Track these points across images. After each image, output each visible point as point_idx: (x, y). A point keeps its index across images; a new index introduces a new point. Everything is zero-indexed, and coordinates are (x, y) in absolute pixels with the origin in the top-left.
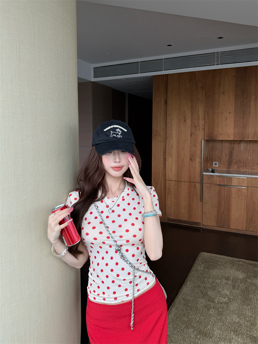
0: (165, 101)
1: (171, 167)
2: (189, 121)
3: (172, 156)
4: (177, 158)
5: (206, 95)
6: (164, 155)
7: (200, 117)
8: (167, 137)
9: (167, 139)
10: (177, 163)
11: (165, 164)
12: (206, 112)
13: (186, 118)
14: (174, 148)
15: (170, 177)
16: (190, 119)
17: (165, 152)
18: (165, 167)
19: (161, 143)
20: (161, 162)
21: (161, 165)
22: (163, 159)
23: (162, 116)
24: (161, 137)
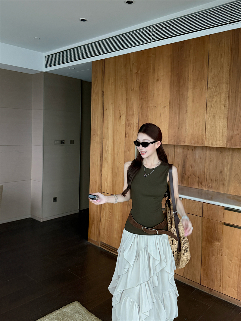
0: (102, 92)
1: (106, 176)
2: (123, 117)
3: (108, 162)
4: (112, 164)
5: (140, 84)
6: (101, 160)
7: (134, 113)
9: (104, 140)
10: (112, 171)
11: (101, 171)
12: (140, 107)
13: (121, 114)
14: (109, 152)
15: (106, 189)
16: (125, 115)
18: (102, 175)
19: (99, 145)
20: (98, 169)
21: (98, 172)
22: (100, 165)
23: (100, 111)
24: (99, 137)
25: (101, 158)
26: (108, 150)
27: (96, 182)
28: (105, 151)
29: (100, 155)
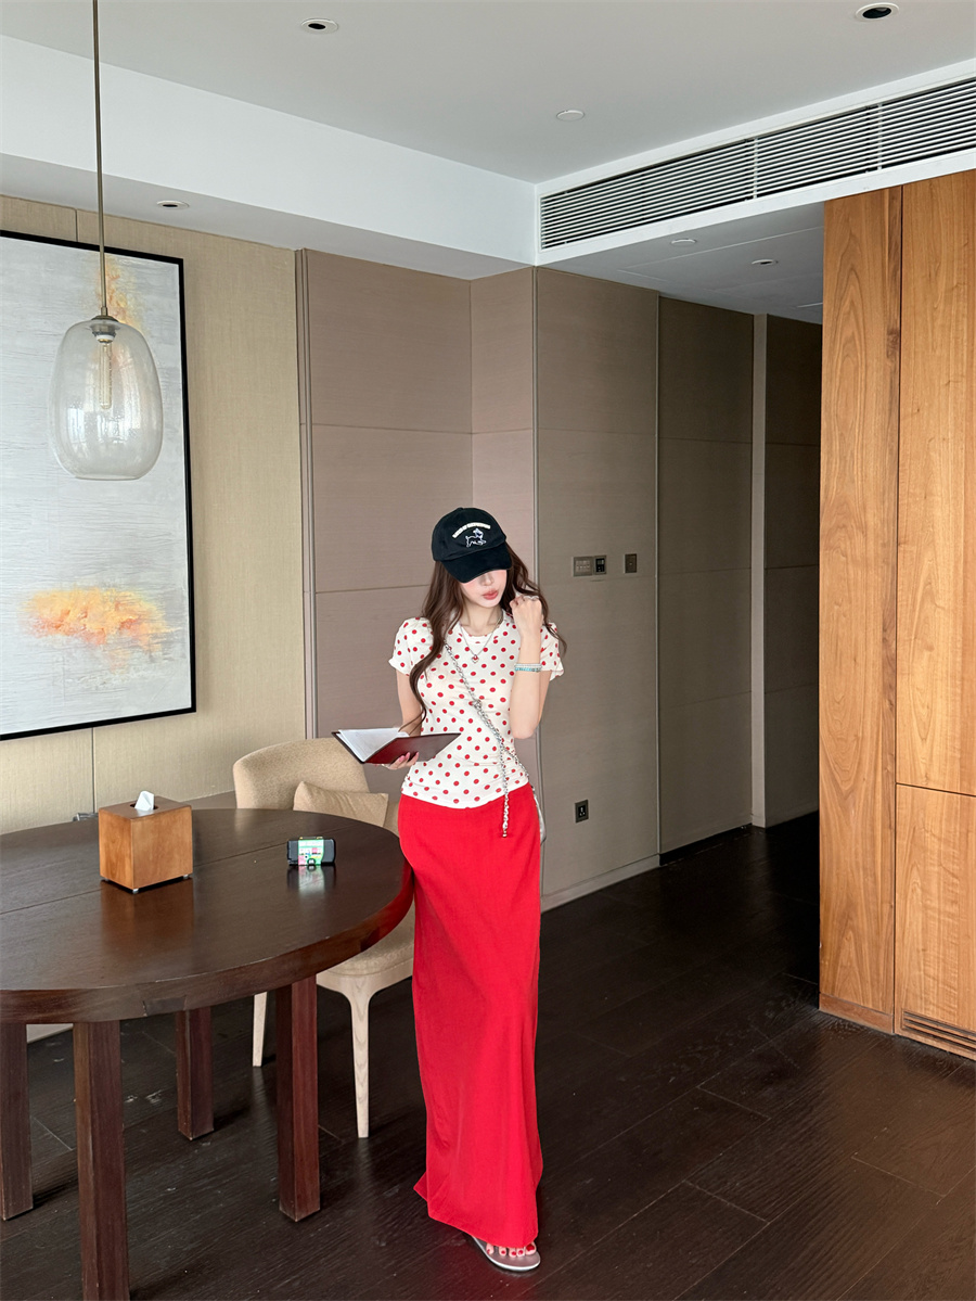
0: (890, 333)
1: (924, 712)
8: (901, 540)
9: (901, 549)
11: (890, 689)
14: (940, 603)
15: (922, 769)
17: (890, 624)
18: (893, 706)
19: (872, 572)
20: (870, 681)
21: (869, 695)
22: (879, 663)
23: (875, 419)
24: (871, 536)
25: (884, 630)
26: (930, 595)
27: (859, 740)
28: (914, 599)
29: (880, 619)
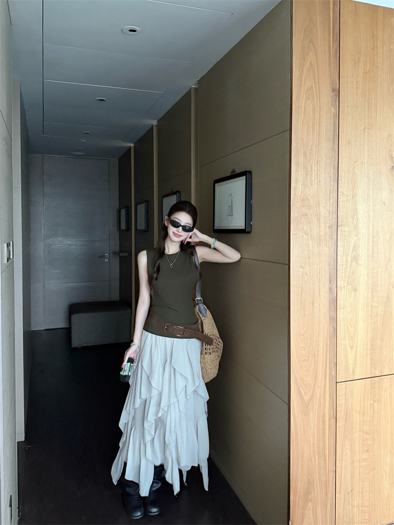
0: (333, 90)
6: (330, 289)
17: (334, 277)
25: (330, 282)
